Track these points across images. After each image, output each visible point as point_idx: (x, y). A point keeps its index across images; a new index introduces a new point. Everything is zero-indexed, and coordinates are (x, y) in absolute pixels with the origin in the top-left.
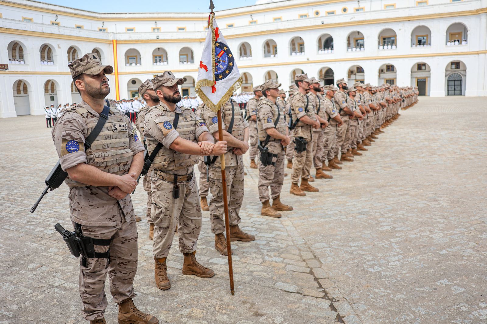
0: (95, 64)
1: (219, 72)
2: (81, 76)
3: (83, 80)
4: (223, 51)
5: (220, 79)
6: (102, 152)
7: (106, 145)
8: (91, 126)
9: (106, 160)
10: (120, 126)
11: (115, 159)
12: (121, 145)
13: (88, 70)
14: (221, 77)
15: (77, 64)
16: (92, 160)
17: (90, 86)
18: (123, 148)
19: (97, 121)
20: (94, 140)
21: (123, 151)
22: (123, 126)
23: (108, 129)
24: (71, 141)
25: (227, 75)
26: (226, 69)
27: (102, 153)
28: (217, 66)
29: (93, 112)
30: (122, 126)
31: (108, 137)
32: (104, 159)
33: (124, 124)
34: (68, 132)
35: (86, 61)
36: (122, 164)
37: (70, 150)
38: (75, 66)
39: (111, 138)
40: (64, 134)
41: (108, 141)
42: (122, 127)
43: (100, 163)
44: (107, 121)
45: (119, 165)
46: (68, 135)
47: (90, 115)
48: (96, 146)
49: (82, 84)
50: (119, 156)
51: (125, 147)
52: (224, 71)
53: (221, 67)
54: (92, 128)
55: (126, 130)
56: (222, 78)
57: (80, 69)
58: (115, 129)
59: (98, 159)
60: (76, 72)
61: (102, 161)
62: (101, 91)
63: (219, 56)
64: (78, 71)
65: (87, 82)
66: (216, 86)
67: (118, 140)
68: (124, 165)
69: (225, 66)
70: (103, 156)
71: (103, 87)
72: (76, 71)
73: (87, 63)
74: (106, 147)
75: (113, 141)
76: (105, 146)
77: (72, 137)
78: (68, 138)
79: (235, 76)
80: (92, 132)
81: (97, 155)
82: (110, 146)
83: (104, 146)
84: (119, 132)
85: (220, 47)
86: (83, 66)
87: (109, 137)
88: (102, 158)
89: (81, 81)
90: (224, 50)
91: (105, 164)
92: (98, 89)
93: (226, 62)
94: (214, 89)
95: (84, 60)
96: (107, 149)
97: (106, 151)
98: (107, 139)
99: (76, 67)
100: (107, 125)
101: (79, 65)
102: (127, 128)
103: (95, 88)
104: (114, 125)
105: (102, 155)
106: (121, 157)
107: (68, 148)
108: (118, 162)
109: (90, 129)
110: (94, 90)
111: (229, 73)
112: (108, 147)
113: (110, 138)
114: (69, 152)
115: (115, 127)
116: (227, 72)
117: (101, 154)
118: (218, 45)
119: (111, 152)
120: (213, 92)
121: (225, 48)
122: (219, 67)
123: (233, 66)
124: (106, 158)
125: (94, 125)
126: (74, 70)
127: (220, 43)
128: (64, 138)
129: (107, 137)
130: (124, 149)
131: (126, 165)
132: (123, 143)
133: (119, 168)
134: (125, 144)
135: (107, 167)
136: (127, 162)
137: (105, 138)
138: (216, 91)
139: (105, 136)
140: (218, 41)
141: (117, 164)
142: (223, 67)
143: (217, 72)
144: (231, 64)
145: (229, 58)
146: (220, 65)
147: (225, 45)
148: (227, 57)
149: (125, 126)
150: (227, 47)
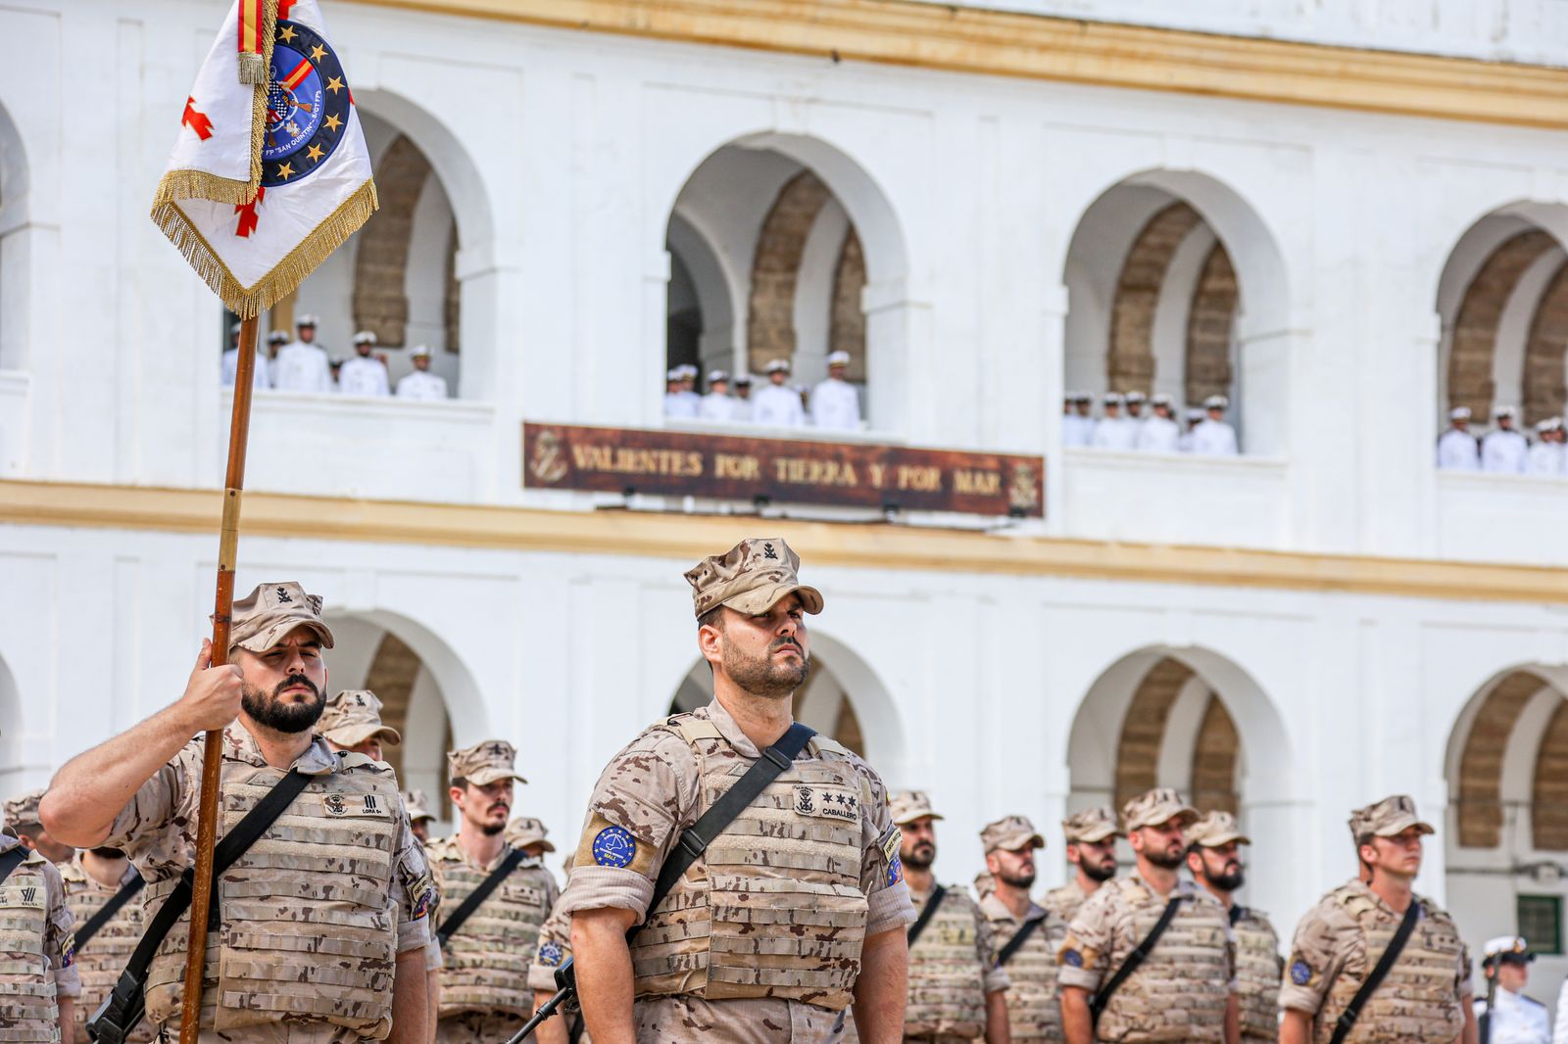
0: (766, 578)
1: (280, 150)
2: (716, 614)
3: (722, 629)
4: (307, 65)
5: (281, 181)
6: (743, 877)
7: (760, 856)
8: (717, 784)
9: (750, 904)
10: (828, 798)
11: (784, 906)
12: (819, 864)
13: (739, 597)
14: (286, 171)
15: (709, 573)
16: (703, 898)
17: (738, 652)
18: (826, 876)
19: (743, 771)
20: (720, 832)
21: (822, 888)
22: (841, 799)
23: (778, 804)
24: (616, 827)
25: (312, 166)
26: (312, 142)
27: (738, 879)
28: (276, 125)
29: (737, 738)
30: (834, 799)
31: (773, 827)
32: (744, 898)
33: (847, 796)
34: (620, 795)
35: (737, 567)
36: (811, 933)
37: (601, 854)
38: (702, 578)
39: (785, 832)
40: (606, 799)
41: (771, 843)
42: (834, 805)
43: (728, 909)
44: (784, 777)
45: (801, 933)
46: (614, 805)
47: (723, 747)
48: (723, 851)
49: (718, 641)
50: (803, 902)
51: (834, 877)
52: (304, 150)
53: (292, 129)
54: (717, 792)
55: (851, 815)
56: (292, 179)
57: (716, 590)
58: (806, 805)
59: (721, 894)
60: (703, 599)
61: (737, 903)
62: (769, 670)
63: (292, 81)
64: (709, 598)
65: (731, 636)
66: (258, 209)
67: (808, 845)
68: (820, 938)
69: (309, 128)
70: (742, 888)
71: (777, 657)
72: (704, 595)
73: (742, 571)
74: (759, 861)
75: (790, 844)
76: (755, 856)
77: (624, 816)
78: (611, 815)
79: (346, 176)
80: (715, 805)
81: (721, 883)
82: (775, 861)
83: (751, 857)
84: (820, 818)
85: (295, 44)
86: (725, 579)
87: (777, 830)
88: (736, 895)
89: (713, 630)
90: (314, 63)
91: (742, 917)
92: (762, 663)
93: (316, 110)
94: (247, 221)
95: (733, 562)
96: (761, 869)
97: (758, 875)
98: (765, 835)
99: (707, 582)
100: (778, 789)
101: (715, 577)
102: (854, 810)
103: (751, 660)
104: (805, 793)
105: (737, 885)
106: (810, 907)
107: (599, 846)
108: (797, 921)
109: (712, 794)
110: (747, 665)
111: (322, 160)
112: (766, 863)
113: (781, 832)
114: (600, 860)
115: (806, 801)
116: (315, 152)
117: (734, 882)
118: (288, 34)
119: (776, 883)
120: (243, 230)
121: (318, 53)
122: (283, 130)
123: (340, 130)
124: (751, 896)
125: (727, 782)
126: (700, 592)
127: (299, 28)
128: (601, 810)
129: (767, 829)
130: (833, 882)
131: (830, 939)
132: (830, 860)
133: (800, 945)
134: (837, 864)
135: (753, 930)
136: (837, 929)
137: (761, 829)
138: (254, 229)
139: (761, 822)
140: (290, 19)
141: (792, 930)
142: (301, 128)
143: (271, 148)
144: (333, 122)
145: (328, 95)
146: (286, 122)
147: (317, 40)
148: (320, 92)
149: (847, 801)
150: (326, 48)
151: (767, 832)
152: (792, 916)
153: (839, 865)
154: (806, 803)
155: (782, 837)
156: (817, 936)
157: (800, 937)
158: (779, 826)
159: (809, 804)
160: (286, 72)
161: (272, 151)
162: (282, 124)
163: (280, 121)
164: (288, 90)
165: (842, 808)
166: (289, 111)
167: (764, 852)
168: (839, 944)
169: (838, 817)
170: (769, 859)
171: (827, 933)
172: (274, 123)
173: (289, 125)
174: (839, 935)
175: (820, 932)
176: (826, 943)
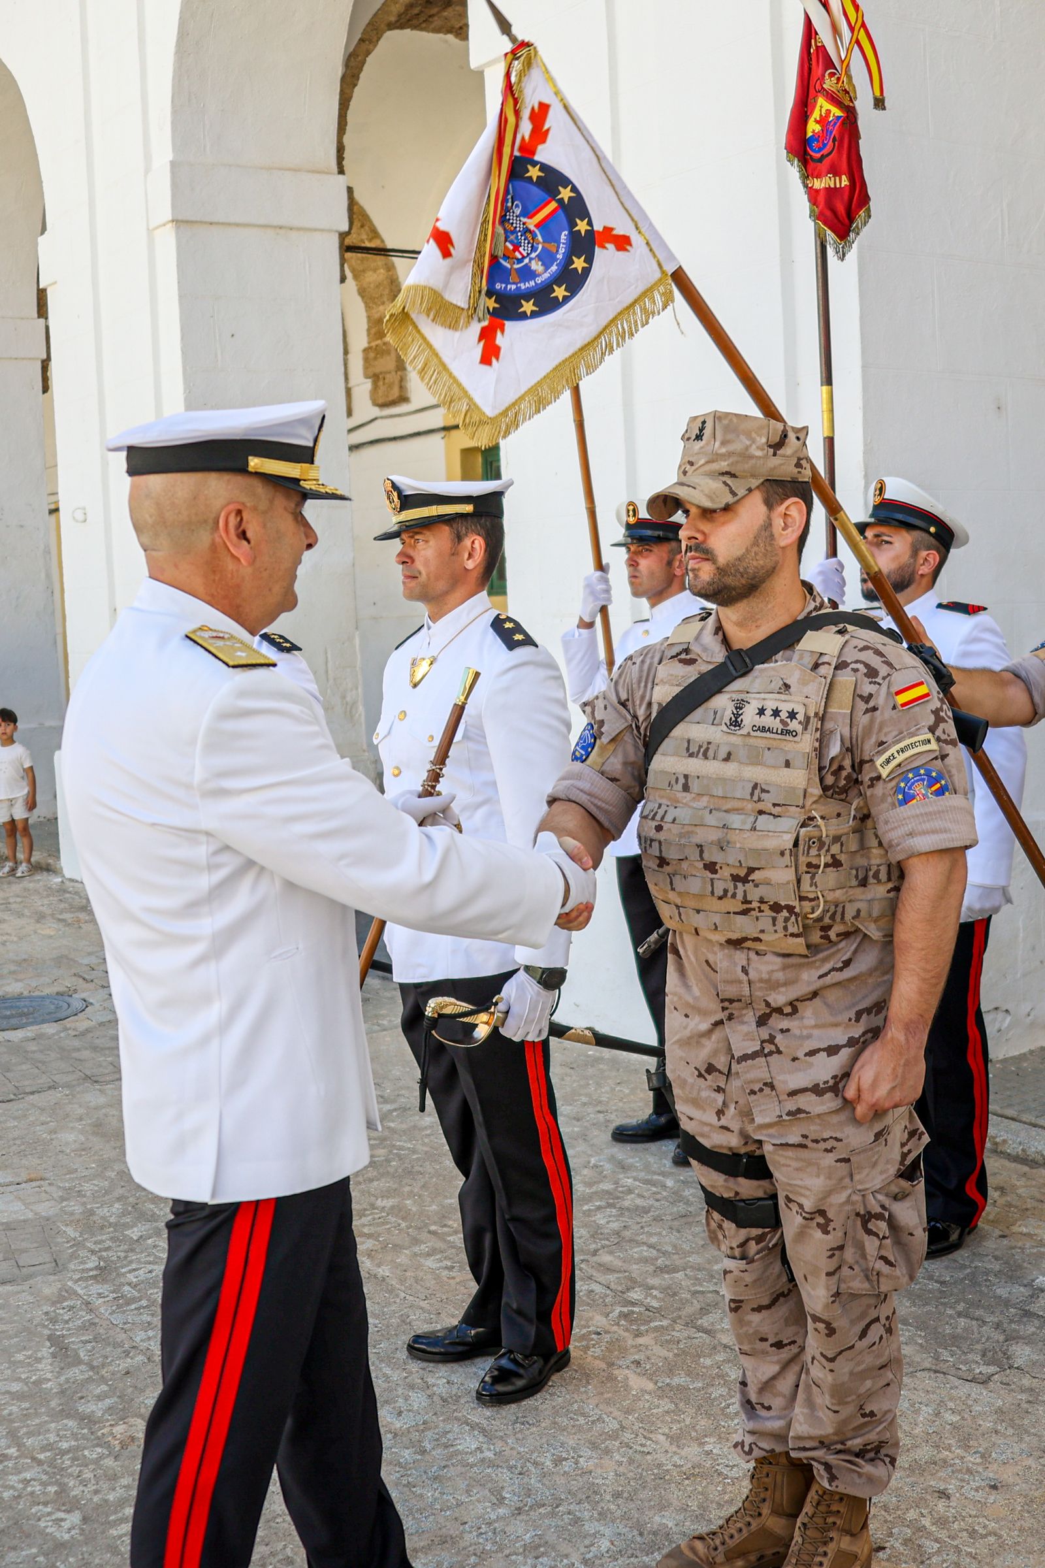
1: (523, 286)
4: (553, 205)
7: (682, 781)
8: (661, 696)
9: (662, 836)
10: (762, 712)
12: (742, 791)
14: (528, 307)
18: (750, 806)
21: (738, 821)
22: (776, 713)
23: (714, 719)
25: (555, 305)
26: (558, 280)
27: (659, 807)
30: (768, 712)
31: (699, 748)
32: (659, 828)
33: (785, 709)
36: (725, 873)
39: (711, 753)
41: (695, 766)
42: (768, 720)
45: (715, 872)
50: (713, 837)
51: (761, 806)
52: (548, 288)
53: (536, 266)
55: (789, 733)
56: (534, 315)
58: (736, 721)
61: (653, 834)
63: (537, 220)
66: (501, 340)
67: (730, 769)
68: (736, 878)
69: (554, 268)
76: (678, 780)
82: (695, 786)
83: (673, 782)
84: (748, 736)
85: (542, 183)
87: (704, 751)
88: (654, 824)
90: (561, 201)
93: (562, 250)
94: (490, 352)
98: (691, 755)
102: (793, 725)
104: (740, 705)
105: (656, 813)
111: (566, 299)
112: (686, 788)
113: (706, 753)
115: (737, 716)
116: (560, 292)
117: (655, 810)
118: (535, 172)
119: (687, 814)
120: (486, 360)
121: (565, 194)
122: (527, 267)
123: (587, 271)
124: (665, 827)
125: (670, 693)
127: (546, 168)
129: (694, 749)
130: (760, 812)
131: (745, 880)
132: (755, 786)
133: (712, 885)
134: (763, 791)
135: (668, 864)
136: (751, 870)
137: (688, 749)
138: (497, 359)
139: (689, 741)
140: (537, 158)
141: (706, 867)
142: (547, 268)
143: (514, 283)
144: (579, 264)
145: (574, 236)
146: (531, 259)
147: (565, 182)
148: (566, 233)
149: (784, 715)
150: (574, 189)
151: (693, 753)
152: (702, 852)
153: (768, 792)
154: (736, 718)
155: (706, 758)
156: (732, 875)
157: (714, 876)
158: (705, 746)
159: (739, 720)
160: (532, 210)
161: (514, 287)
162: (526, 261)
163: (524, 257)
164: (532, 227)
165: (776, 724)
166: (534, 249)
167: (686, 777)
168: (756, 886)
169: (768, 735)
170: (690, 784)
171: (742, 873)
172: (517, 259)
173: (533, 262)
174: (755, 876)
175: (735, 872)
176: (739, 885)
